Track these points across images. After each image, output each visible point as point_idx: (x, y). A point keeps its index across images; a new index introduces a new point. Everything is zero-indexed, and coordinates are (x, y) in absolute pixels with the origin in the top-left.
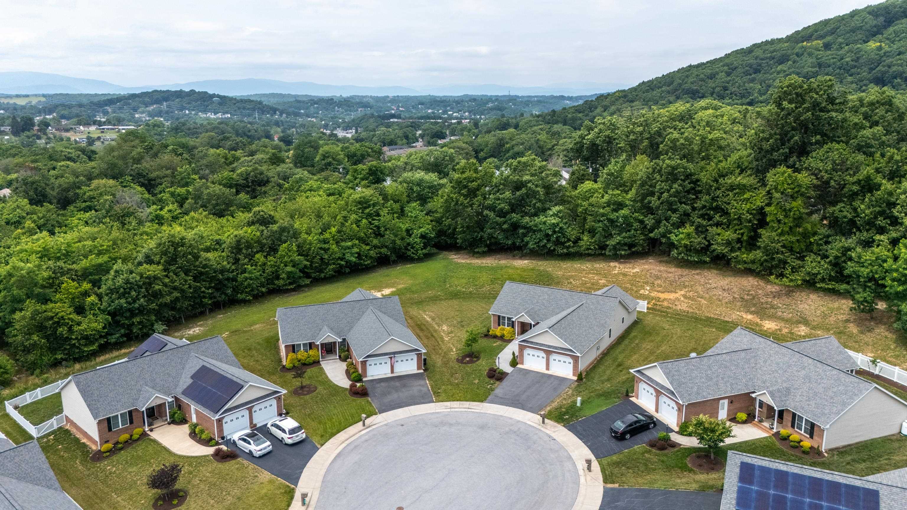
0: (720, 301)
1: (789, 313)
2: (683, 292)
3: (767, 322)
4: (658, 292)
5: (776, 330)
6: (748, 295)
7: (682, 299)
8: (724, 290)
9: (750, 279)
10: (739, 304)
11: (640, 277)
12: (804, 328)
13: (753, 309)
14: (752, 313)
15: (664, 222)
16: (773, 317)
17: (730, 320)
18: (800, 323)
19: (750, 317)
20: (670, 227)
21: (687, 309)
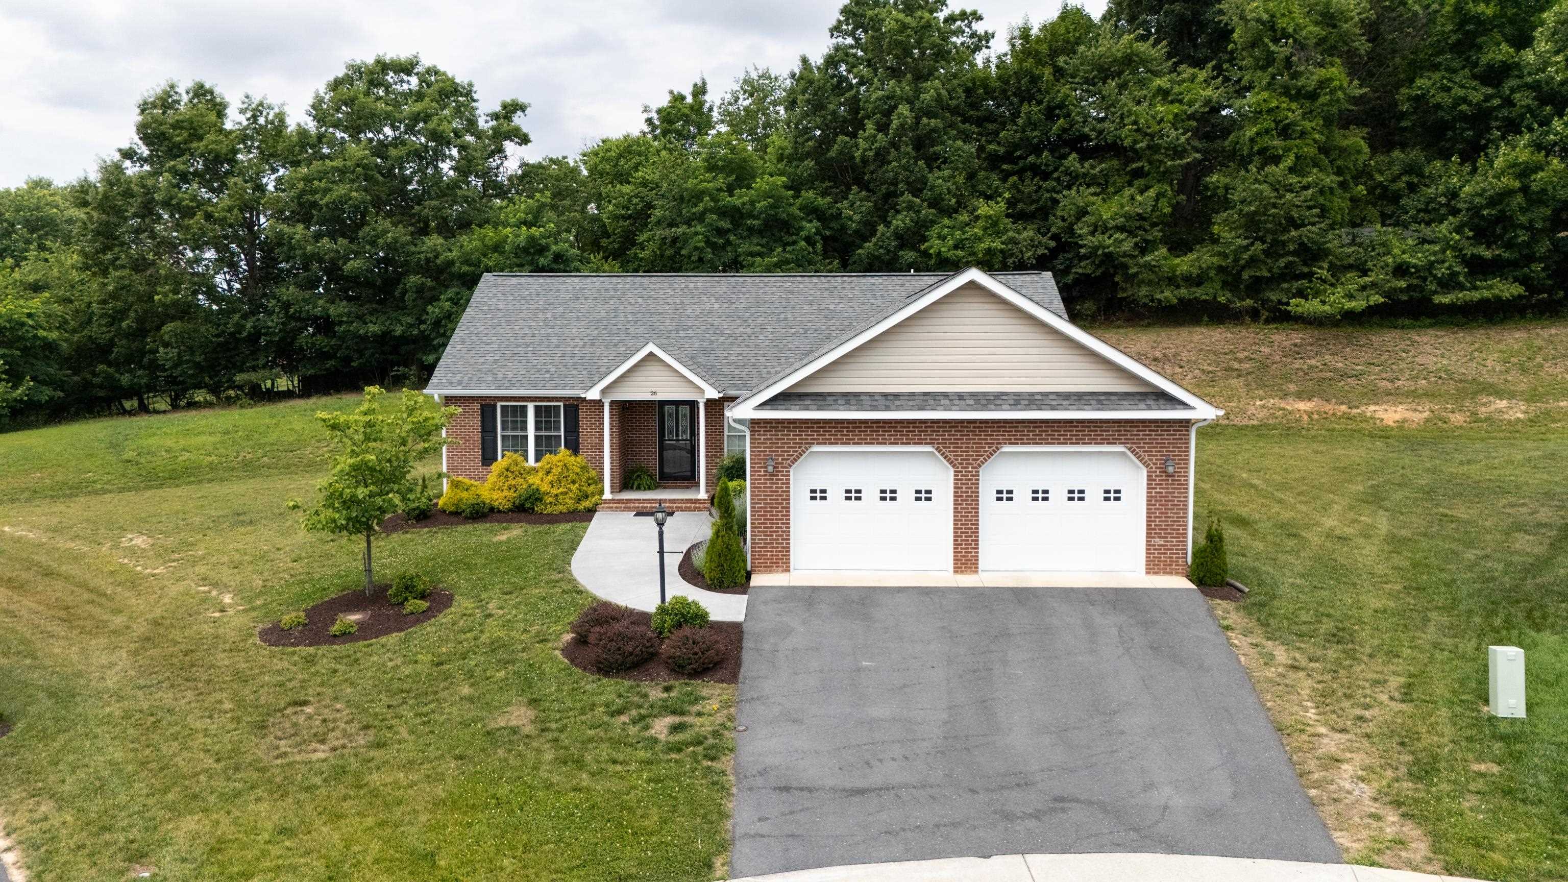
1: (1415, 378)
3: (1372, 408)
5: (1427, 420)
6: (1236, 359)
12: (1503, 404)
13: (1292, 387)
14: (1300, 396)
15: (908, 197)
16: (1374, 395)
18: (1476, 393)
19: (1303, 406)
20: (927, 212)
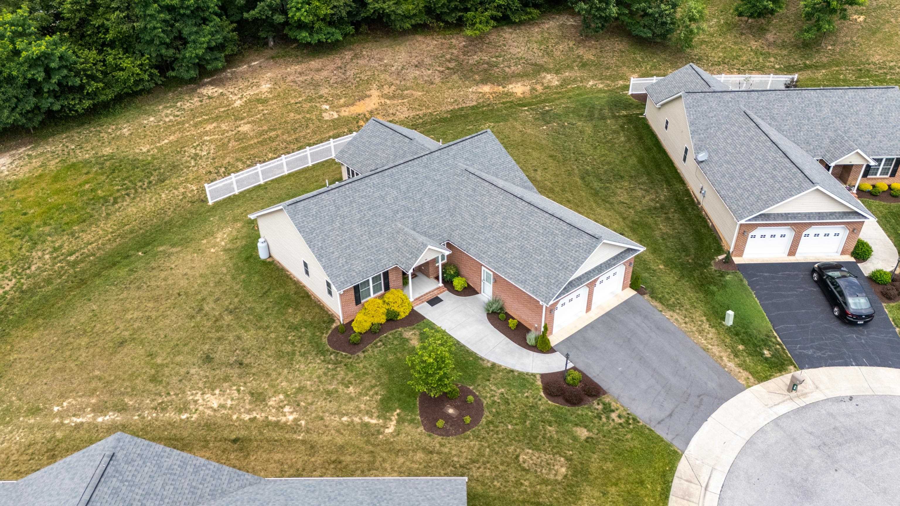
0: (432, 83)
2: (375, 93)
4: (346, 105)
5: (530, 91)
7: (388, 102)
8: (416, 66)
9: (420, 38)
10: (455, 77)
11: (287, 93)
16: (508, 78)
17: (475, 103)
21: (412, 114)
